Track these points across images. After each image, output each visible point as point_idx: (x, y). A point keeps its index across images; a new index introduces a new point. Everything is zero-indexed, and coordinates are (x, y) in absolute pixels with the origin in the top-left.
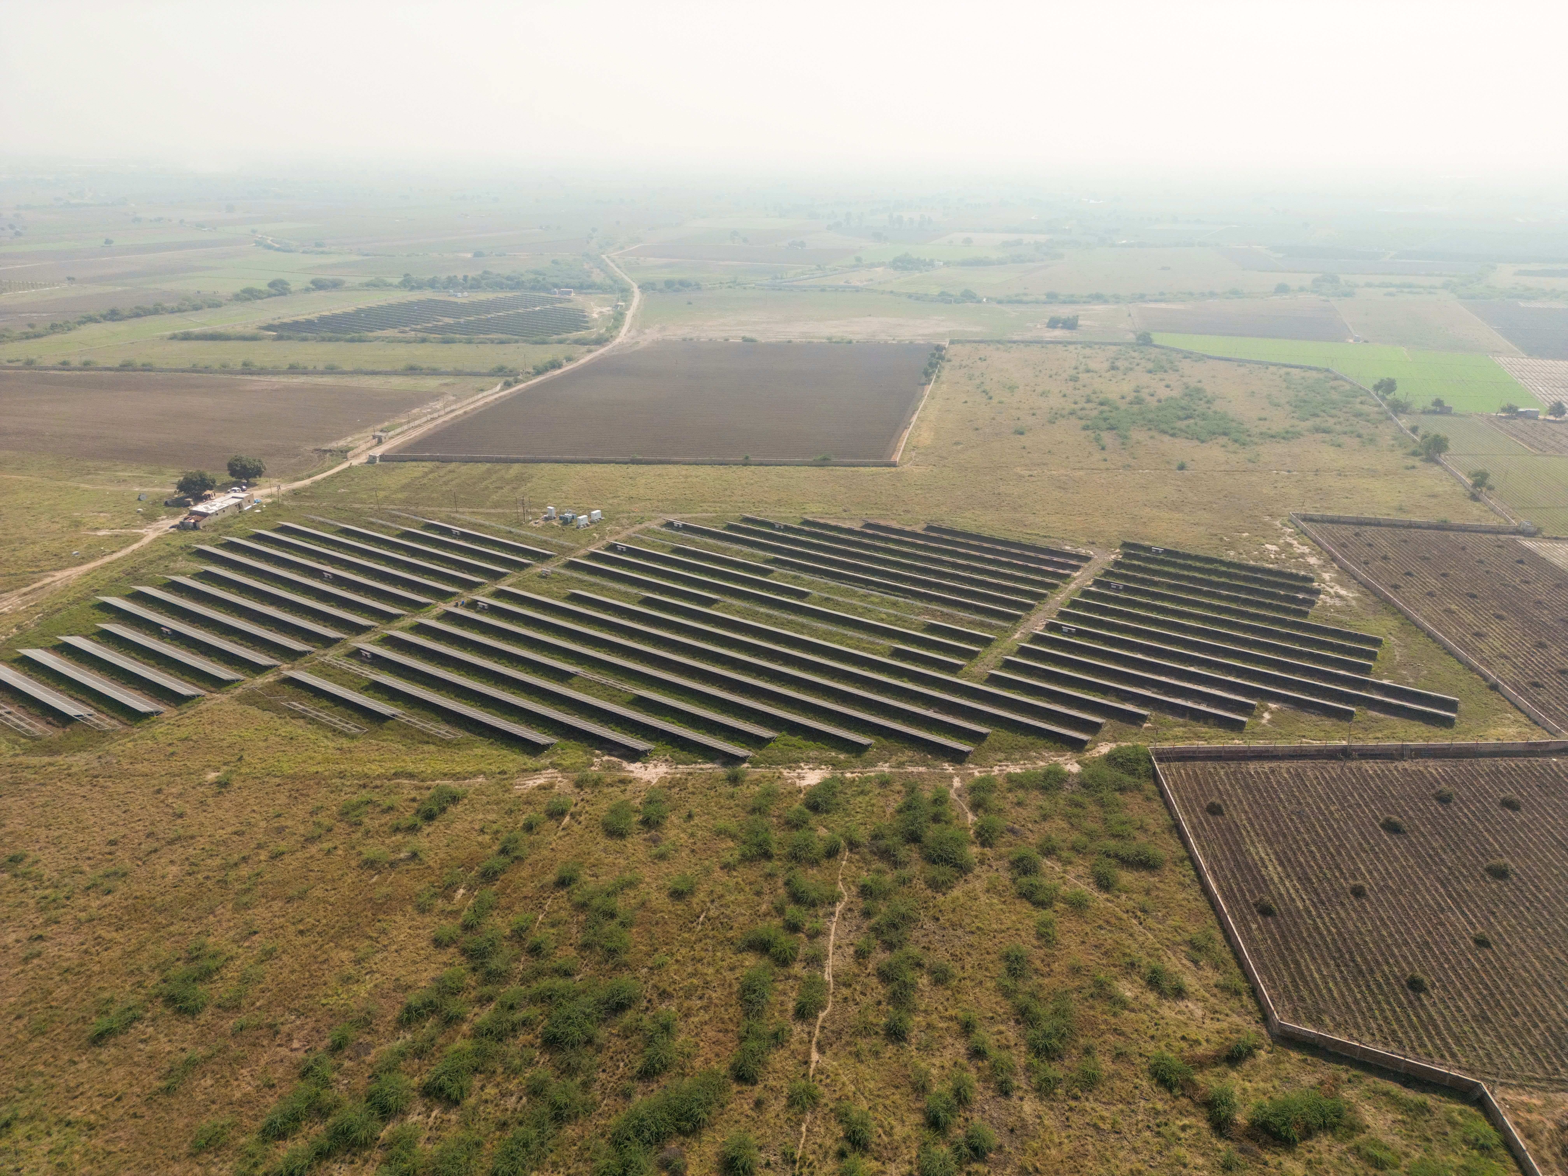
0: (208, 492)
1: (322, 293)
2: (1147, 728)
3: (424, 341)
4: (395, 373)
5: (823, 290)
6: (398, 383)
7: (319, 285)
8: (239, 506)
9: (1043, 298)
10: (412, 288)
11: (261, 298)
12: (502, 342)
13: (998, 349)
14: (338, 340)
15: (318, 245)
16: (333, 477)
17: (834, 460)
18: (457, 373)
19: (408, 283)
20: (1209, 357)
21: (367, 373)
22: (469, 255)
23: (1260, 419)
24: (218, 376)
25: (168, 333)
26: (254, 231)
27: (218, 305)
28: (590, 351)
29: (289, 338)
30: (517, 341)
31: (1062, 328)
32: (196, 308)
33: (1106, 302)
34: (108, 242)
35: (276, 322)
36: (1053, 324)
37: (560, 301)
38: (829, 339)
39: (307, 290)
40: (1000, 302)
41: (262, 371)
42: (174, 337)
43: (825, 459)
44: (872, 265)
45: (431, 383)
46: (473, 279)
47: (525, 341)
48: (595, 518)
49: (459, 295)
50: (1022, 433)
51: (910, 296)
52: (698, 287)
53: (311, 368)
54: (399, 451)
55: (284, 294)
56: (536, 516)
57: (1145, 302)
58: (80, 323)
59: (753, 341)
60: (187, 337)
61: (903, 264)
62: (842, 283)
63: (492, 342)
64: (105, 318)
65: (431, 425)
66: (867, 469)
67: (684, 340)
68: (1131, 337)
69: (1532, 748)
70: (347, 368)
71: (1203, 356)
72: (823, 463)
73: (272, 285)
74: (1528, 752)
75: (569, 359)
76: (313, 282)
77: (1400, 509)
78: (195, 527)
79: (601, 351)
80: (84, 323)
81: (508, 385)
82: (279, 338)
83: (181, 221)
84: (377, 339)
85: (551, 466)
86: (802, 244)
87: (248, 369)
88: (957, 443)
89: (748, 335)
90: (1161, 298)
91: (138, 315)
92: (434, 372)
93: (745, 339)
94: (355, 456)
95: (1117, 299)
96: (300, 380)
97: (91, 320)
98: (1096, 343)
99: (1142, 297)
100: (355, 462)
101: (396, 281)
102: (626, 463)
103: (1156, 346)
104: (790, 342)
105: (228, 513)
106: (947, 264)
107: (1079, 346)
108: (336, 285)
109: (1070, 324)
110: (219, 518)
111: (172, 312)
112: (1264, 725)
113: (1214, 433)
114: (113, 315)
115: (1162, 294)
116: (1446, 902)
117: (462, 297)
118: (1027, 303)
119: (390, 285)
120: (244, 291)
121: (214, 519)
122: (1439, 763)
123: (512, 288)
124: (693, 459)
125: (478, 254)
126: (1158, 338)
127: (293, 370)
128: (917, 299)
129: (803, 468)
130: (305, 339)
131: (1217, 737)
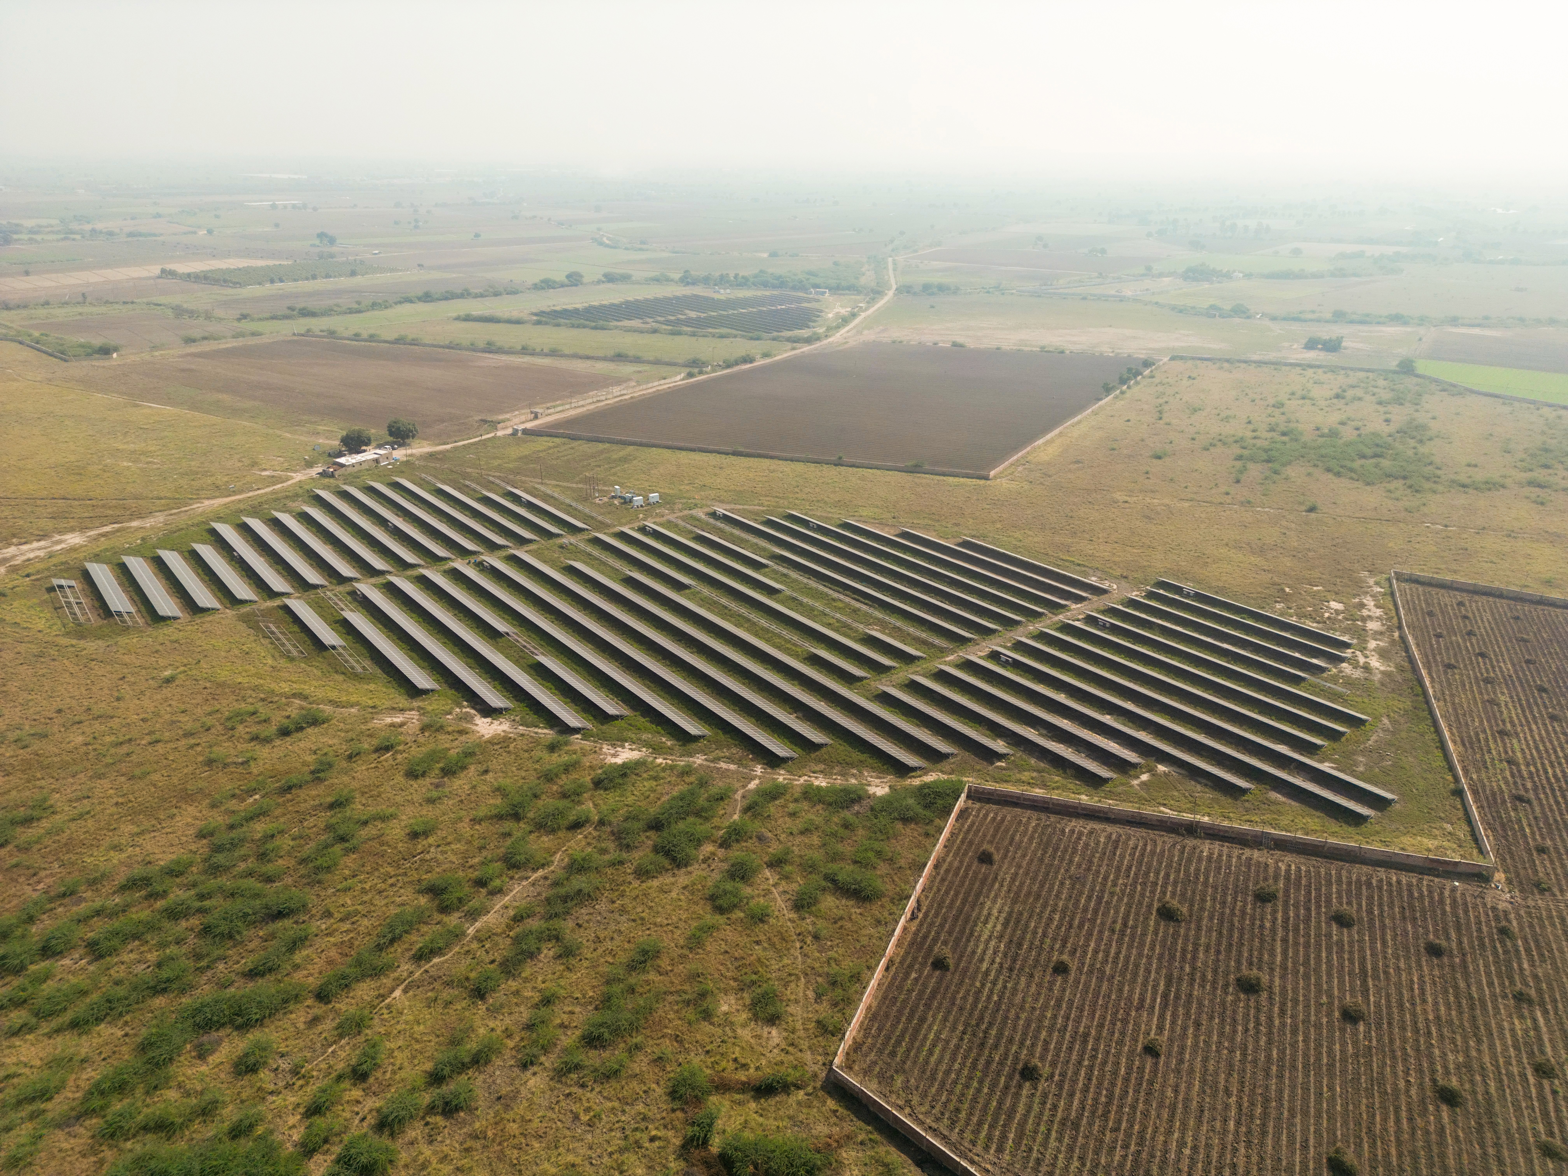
0: (364, 448)
1: (610, 285)
2: (997, 767)
3: (655, 331)
4: (605, 359)
5: (1084, 299)
6: (601, 367)
7: (610, 278)
8: (377, 461)
9: (1329, 316)
10: (688, 284)
11: (554, 288)
12: (722, 336)
13: (1221, 368)
14: (584, 327)
15: (643, 242)
16: (472, 444)
17: (927, 467)
18: (657, 362)
19: (687, 280)
20: (1472, 391)
21: (581, 357)
22: (765, 255)
23: (1469, 465)
24: (465, 353)
25: (455, 315)
26: (599, 229)
27: (514, 292)
28: (794, 349)
29: (546, 323)
30: (735, 336)
31: (1321, 350)
32: (496, 294)
33: (1406, 323)
34: (477, 235)
35: (548, 310)
36: (1311, 345)
37: (809, 301)
38: (1043, 348)
39: (599, 282)
40: (1274, 319)
41: (500, 351)
42: (458, 318)
43: (916, 466)
44: (1161, 275)
45: (628, 369)
46: (743, 277)
47: (743, 336)
48: (651, 501)
49: (722, 291)
50: (1159, 458)
51: (1173, 308)
52: (956, 291)
53: (538, 350)
54: (548, 427)
55: (576, 285)
56: (603, 493)
57: (1456, 326)
58: (396, 303)
59: (961, 346)
60: (468, 318)
61: (1195, 274)
62: (1113, 292)
63: (714, 336)
64: (420, 299)
65: (592, 407)
66: (956, 480)
67: (894, 342)
68: (1393, 364)
69: (1435, 865)
70: (567, 352)
71: (1466, 389)
72: (915, 469)
73: (568, 277)
74: (1430, 869)
75: (766, 355)
76: (605, 275)
77: (1548, 583)
78: (332, 476)
79: (806, 349)
80: (400, 303)
81: (690, 375)
82: (538, 323)
83: (549, 219)
84: (616, 327)
85: (660, 450)
86: (1103, 251)
87: (491, 348)
88: (1078, 462)
89: (960, 340)
90: (1485, 322)
91: (446, 299)
92: (637, 360)
93: (955, 344)
94: (503, 429)
95: (1422, 321)
96: (527, 359)
97: (409, 300)
98: (1343, 368)
99: (1454, 321)
100: (500, 433)
101: (677, 276)
102: (727, 454)
103: (1418, 376)
104: (998, 349)
105: (365, 466)
106: (1248, 276)
107: (1320, 371)
108: (625, 278)
109: (1332, 346)
110: (356, 469)
111: (476, 296)
112: (1132, 786)
113: (1389, 476)
114: (427, 298)
115: (1486, 318)
116: (1154, 1000)
117: (723, 294)
118: (1305, 321)
119: (672, 280)
120: (542, 281)
121: (350, 470)
122: (1301, 859)
123: (774, 287)
124: (789, 455)
125: (773, 255)
126: (1422, 367)
127: (525, 351)
128: (1181, 311)
129: (891, 473)
130: (558, 325)
131: (1064, 788)
